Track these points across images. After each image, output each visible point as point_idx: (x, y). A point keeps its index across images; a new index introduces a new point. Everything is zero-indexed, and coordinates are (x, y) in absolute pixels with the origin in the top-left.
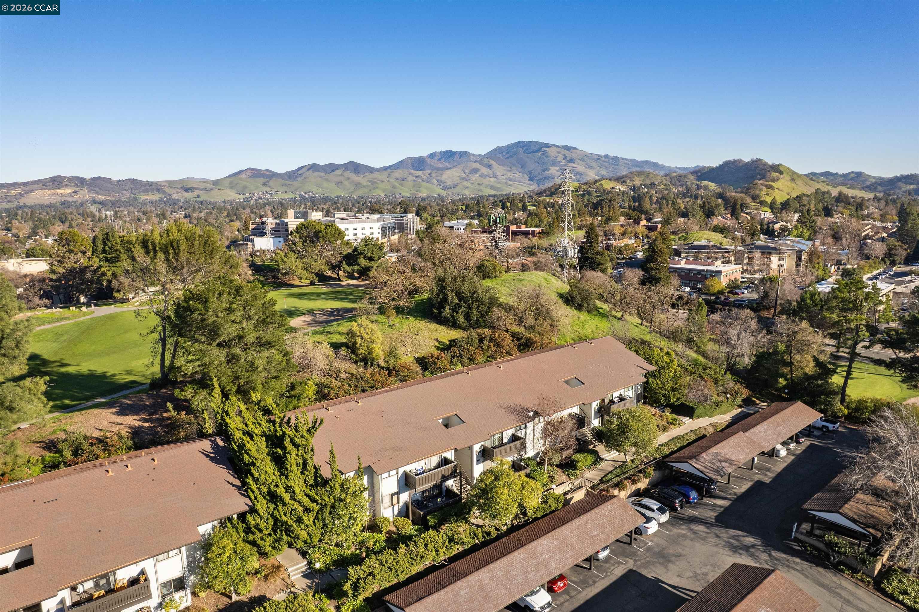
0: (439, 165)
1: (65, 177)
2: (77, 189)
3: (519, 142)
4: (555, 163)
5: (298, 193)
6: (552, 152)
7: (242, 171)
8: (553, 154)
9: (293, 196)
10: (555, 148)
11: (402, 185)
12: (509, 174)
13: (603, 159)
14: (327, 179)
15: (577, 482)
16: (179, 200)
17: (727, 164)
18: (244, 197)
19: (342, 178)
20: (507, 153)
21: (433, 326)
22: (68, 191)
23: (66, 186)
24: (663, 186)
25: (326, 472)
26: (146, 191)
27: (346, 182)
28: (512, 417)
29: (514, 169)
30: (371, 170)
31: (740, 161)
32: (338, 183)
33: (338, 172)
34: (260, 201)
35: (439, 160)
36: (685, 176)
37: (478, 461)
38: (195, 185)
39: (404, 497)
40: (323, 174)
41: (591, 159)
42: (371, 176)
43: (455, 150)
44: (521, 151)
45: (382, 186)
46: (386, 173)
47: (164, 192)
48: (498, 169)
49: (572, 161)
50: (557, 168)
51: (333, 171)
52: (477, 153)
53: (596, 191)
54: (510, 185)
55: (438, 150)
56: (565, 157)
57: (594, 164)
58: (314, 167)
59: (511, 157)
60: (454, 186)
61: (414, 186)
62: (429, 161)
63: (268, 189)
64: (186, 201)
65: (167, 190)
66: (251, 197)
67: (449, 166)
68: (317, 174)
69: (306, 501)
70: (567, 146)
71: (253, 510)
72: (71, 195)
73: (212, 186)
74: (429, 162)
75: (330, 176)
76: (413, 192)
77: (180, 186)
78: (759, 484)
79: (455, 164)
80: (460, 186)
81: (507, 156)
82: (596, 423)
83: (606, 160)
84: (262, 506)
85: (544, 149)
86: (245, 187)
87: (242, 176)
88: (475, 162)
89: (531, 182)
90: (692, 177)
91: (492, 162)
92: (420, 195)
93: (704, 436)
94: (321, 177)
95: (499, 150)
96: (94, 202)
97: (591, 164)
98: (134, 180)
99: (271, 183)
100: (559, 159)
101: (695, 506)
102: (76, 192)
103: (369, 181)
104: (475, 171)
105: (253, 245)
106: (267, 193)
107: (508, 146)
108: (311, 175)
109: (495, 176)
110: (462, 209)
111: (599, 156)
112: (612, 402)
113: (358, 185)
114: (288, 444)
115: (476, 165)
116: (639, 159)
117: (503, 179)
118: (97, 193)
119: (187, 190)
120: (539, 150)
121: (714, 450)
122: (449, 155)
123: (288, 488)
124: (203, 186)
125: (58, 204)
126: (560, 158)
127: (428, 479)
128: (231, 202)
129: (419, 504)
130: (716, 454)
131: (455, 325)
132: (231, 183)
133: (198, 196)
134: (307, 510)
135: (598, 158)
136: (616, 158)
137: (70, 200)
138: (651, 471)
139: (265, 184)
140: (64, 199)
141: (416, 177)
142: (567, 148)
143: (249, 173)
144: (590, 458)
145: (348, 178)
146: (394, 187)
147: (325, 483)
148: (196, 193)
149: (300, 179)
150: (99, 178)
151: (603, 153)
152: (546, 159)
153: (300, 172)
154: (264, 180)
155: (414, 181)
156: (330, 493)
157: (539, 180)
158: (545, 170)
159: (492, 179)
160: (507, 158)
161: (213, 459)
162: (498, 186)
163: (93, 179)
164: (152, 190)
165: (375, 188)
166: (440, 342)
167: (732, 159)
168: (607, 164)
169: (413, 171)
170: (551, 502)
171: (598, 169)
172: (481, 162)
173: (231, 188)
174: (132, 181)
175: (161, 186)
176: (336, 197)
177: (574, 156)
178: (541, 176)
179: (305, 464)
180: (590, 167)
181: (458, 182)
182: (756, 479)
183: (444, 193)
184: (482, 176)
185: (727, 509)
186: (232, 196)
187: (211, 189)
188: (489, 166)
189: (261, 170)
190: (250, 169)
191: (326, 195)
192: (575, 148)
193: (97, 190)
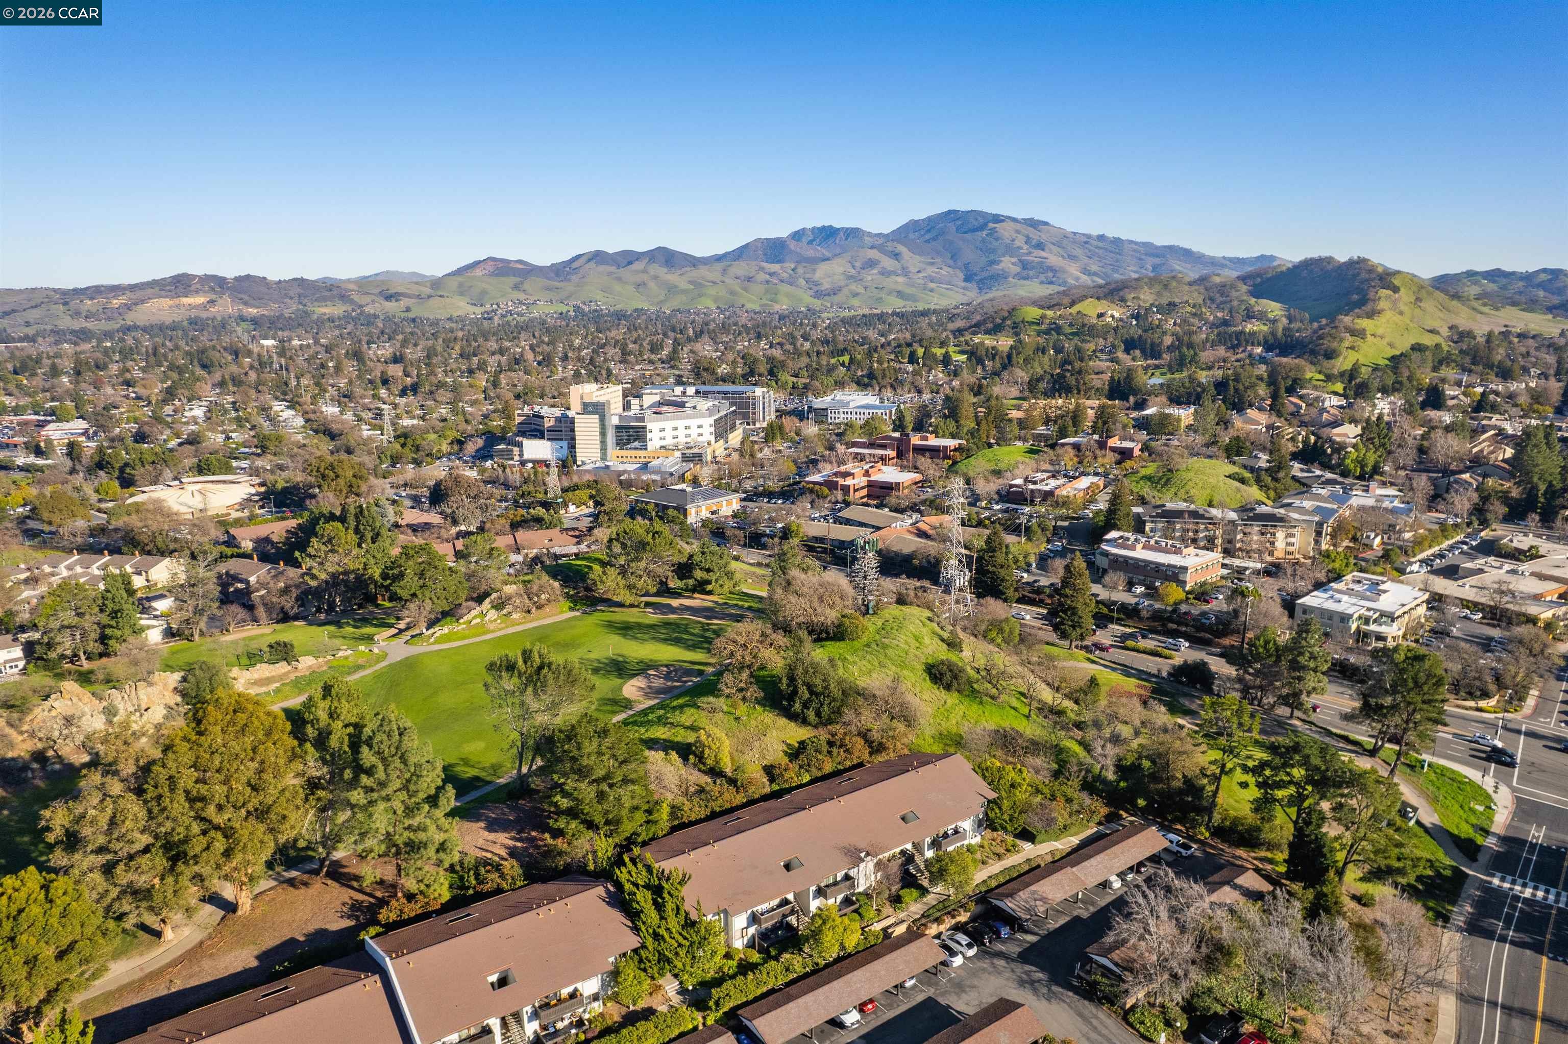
0: (810, 253)
1: (195, 276)
2: (214, 297)
3: (949, 212)
4: (1010, 250)
5: (572, 303)
6: (1006, 231)
7: (477, 263)
8: (1006, 234)
9: (564, 309)
10: (1012, 224)
11: (745, 289)
12: (931, 271)
13: (1095, 243)
14: (619, 279)
15: (902, 915)
16: (376, 316)
17: (1308, 264)
18: (482, 309)
19: (645, 277)
20: (929, 231)
21: (783, 721)
22: (200, 300)
23: (197, 292)
24: (1189, 309)
25: (694, 916)
26: (324, 299)
27: (652, 285)
28: (846, 859)
29: (938, 260)
30: (693, 262)
31: (1329, 260)
32: (638, 286)
33: (638, 266)
34: (509, 318)
35: (810, 242)
36: (1233, 286)
37: (815, 898)
38: (400, 290)
39: (752, 930)
40: (613, 269)
41: (1074, 242)
42: (694, 274)
43: (837, 225)
44: (952, 227)
45: (712, 291)
46: (719, 266)
47: (352, 302)
48: (912, 260)
49: (1040, 246)
50: (1014, 260)
51: (630, 263)
52: (875, 231)
53: (1071, 325)
54: (932, 290)
55: (809, 226)
56: (1028, 240)
57: (1078, 252)
58: (598, 257)
59: (934, 239)
60: (835, 292)
61: (767, 291)
62: (792, 245)
63: (522, 296)
64: (388, 319)
65: (356, 298)
66: (495, 311)
67: (828, 254)
68: (602, 268)
69: (680, 939)
70: (1031, 220)
71: (644, 946)
72: (204, 307)
73: (427, 291)
74: (792, 247)
75: (625, 273)
76: (764, 301)
77: (377, 291)
78: (1077, 919)
79: (838, 251)
80: (845, 291)
81: (927, 237)
82: (929, 854)
83: (1100, 244)
84: (650, 942)
85: (991, 225)
86: (484, 293)
87: (478, 272)
88: (872, 247)
89: (968, 285)
90: (1244, 288)
91: (901, 248)
92: (777, 307)
93: (1039, 866)
94: (610, 274)
95: (913, 226)
96: (242, 319)
97: (1075, 253)
98: (302, 280)
99: (526, 286)
100: (1017, 243)
101: (1004, 942)
102: (212, 302)
103: (690, 282)
104: (871, 264)
105: (521, 451)
106: (521, 303)
107: (929, 219)
108: (596, 273)
109: (905, 272)
110: (843, 365)
111: (1089, 236)
112: (946, 836)
113: (672, 289)
114: (666, 895)
115: (874, 254)
116: (1158, 243)
117: (919, 279)
118: (246, 304)
119: (388, 298)
120: (982, 227)
121: (1033, 888)
122: (827, 234)
123: (667, 929)
124: (416, 290)
125: (185, 323)
126: (1020, 241)
127: (771, 918)
128: (461, 320)
129: (764, 935)
130: (1035, 892)
131: (805, 722)
132: (461, 285)
133: (408, 310)
134: (680, 945)
135: (1086, 241)
136: (1117, 241)
137: (204, 315)
138: (972, 906)
139: (516, 287)
140: (194, 313)
141: (771, 274)
142: (1032, 223)
143: (490, 267)
144: (915, 893)
145: (656, 278)
146: (733, 293)
147: (693, 924)
148: (404, 302)
149: (574, 278)
150: (248, 276)
151: (1095, 232)
152: (995, 244)
153: (574, 265)
154: (513, 280)
155: (767, 282)
156: (697, 933)
157: (981, 281)
158: (993, 263)
159: (900, 279)
160: (928, 241)
161: (608, 903)
162: (909, 291)
163: (238, 279)
164: (331, 299)
165: (700, 296)
166: (788, 745)
167: (1315, 255)
168: (1101, 252)
169: (764, 264)
170: (871, 938)
171: (1086, 260)
172: (881, 249)
173: (461, 294)
174: (301, 282)
175: (346, 290)
176: (636, 310)
177: (1044, 237)
178: (985, 274)
179: (678, 909)
180: (1072, 258)
181: (842, 283)
182: (1075, 913)
183: (817, 304)
184: (885, 273)
185: (1033, 945)
186: (463, 308)
187: (430, 297)
188: (896, 256)
189: (508, 262)
190: (491, 259)
191: (618, 307)
192: (1046, 224)
193: (246, 298)
